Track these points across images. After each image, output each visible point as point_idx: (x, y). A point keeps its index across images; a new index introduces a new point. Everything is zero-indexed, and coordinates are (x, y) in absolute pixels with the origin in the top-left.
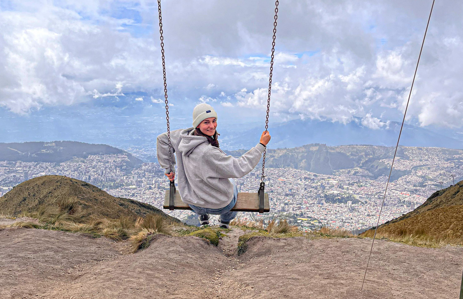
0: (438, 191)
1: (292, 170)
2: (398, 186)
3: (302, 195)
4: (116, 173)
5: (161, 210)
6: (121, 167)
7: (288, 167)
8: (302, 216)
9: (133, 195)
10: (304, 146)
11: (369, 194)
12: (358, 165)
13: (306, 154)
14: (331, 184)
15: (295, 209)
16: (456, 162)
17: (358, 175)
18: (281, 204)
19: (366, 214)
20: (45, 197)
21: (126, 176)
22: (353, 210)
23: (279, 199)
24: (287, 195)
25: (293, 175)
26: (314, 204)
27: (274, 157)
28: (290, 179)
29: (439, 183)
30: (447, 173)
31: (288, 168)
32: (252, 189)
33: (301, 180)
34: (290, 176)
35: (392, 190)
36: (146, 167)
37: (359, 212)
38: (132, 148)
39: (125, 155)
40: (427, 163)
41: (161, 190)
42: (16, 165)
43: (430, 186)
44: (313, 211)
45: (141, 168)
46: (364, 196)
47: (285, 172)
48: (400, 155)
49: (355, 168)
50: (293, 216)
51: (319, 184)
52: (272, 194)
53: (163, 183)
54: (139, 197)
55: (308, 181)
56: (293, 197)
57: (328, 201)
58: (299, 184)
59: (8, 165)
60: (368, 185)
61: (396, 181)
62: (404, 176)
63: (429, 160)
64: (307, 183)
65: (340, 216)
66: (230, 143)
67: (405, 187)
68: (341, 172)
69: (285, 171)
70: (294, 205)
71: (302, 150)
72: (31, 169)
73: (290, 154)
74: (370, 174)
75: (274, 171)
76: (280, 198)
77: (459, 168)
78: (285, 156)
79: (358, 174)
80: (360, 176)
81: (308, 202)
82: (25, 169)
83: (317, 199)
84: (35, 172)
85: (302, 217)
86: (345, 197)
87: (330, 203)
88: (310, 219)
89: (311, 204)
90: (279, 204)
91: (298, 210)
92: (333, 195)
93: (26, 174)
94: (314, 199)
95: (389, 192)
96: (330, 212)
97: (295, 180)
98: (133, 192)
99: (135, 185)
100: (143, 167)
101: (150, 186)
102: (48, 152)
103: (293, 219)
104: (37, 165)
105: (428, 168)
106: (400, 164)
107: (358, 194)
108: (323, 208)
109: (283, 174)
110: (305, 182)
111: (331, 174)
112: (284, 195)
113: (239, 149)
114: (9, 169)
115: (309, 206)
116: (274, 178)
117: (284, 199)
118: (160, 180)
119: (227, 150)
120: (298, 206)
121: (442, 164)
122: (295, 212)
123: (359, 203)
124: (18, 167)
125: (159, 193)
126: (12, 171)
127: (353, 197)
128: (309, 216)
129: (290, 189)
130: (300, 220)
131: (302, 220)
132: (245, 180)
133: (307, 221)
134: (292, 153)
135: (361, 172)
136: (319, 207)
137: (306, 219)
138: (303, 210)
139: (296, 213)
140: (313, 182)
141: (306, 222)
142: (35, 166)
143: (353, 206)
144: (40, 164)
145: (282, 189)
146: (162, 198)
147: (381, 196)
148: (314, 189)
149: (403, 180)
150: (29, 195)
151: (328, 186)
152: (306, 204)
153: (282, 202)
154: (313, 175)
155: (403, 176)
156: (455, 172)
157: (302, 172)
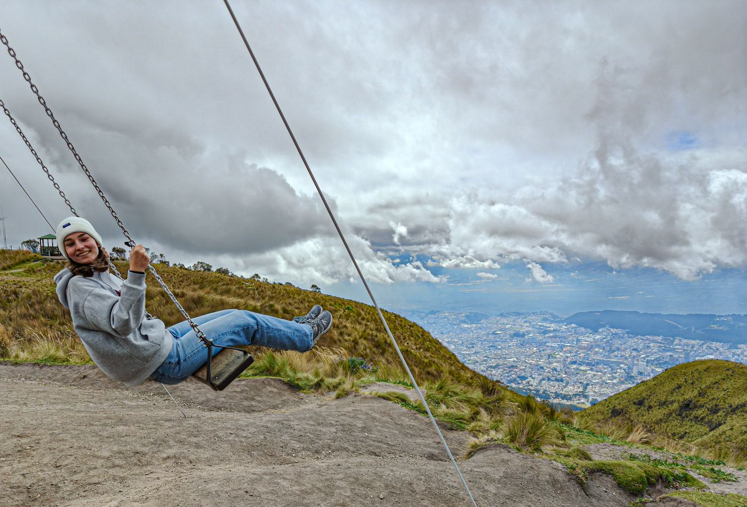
20: (709, 387)
42: (673, 342)
59: (663, 342)
72: (695, 349)
82: (686, 349)
84: (700, 353)
93: (687, 355)
102: (721, 328)
104: (703, 344)
114: (665, 347)
124: (677, 345)
126: (668, 349)
142: (700, 346)
144: (708, 344)
150: (686, 382)
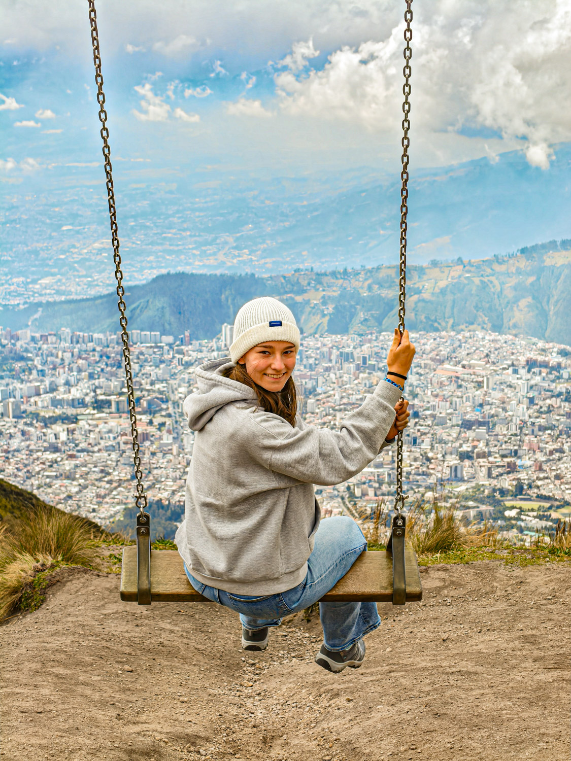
1: (483, 338)
3: (518, 422)
5: (31, 494)
7: (471, 327)
8: (521, 494)
10: (523, 251)
13: (532, 279)
15: (495, 472)
18: (448, 457)
23: (441, 441)
24: (467, 425)
25: (487, 355)
26: (561, 451)
28: (478, 370)
31: (470, 331)
32: (345, 410)
33: (516, 372)
34: (476, 357)
41: (26, 424)
44: (558, 477)
47: (460, 346)
50: (488, 497)
52: (416, 423)
53: (32, 400)
55: (540, 373)
56: (489, 430)
58: (510, 386)
64: (538, 379)
66: (262, 246)
69: (460, 340)
70: (491, 459)
71: (517, 264)
73: (477, 280)
75: (423, 341)
76: (445, 437)
78: (457, 287)
81: (542, 445)
85: (521, 499)
88: (547, 505)
89: (551, 453)
90: (440, 456)
91: (505, 476)
94: (561, 434)
97: (495, 371)
103: (491, 508)
109: (454, 352)
110: (529, 376)
112: (458, 425)
113: (295, 267)
115: (544, 459)
116: (421, 367)
117: (457, 439)
118: (21, 386)
119: (253, 275)
120: (506, 459)
122: (494, 482)
125: (19, 434)
128: (544, 492)
129: (477, 403)
130: (513, 508)
131: (520, 508)
132: (321, 380)
133: (539, 509)
134: (482, 275)
137: (535, 505)
138: (523, 476)
139: (499, 486)
140: (559, 378)
141: (535, 514)
145: (451, 404)
146: (31, 451)
148: (562, 400)
152: (534, 452)
153: (448, 451)
154: (558, 353)
157: (517, 342)
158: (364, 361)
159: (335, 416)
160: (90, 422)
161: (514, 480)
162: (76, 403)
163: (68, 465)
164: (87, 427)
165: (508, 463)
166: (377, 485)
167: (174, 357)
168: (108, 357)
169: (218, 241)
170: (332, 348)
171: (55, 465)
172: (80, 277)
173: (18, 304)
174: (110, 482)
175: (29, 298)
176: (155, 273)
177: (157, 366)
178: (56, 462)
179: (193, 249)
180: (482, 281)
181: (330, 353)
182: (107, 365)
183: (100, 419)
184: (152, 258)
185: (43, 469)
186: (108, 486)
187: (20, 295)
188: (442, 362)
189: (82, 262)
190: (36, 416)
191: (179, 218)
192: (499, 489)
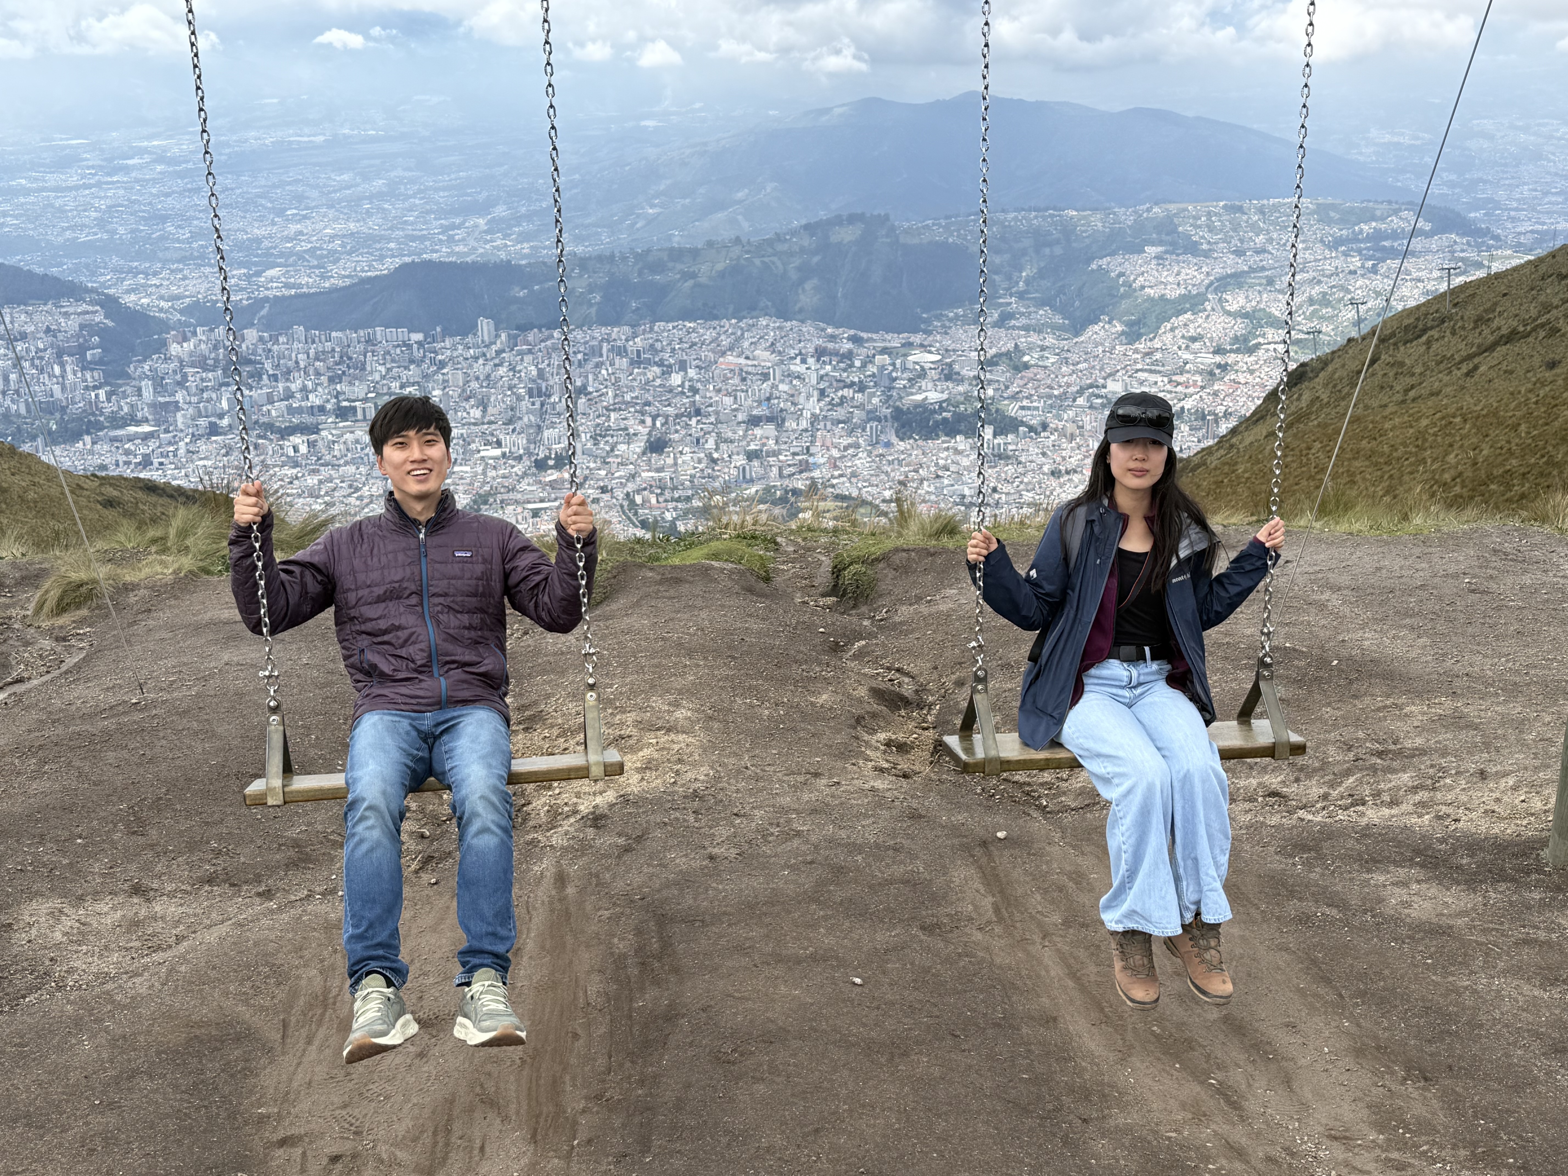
0: (1303, 365)
1: (768, 326)
2: (1158, 356)
3: (809, 416)
4: (63, 377)
6: (80, 351)
7: (754, 314)
8: (816, 494)
9: (146, 462)
10: (807, 227)
11: (1056, 392)
12: (1010, 289)
13: (816, 259)
14: (917, 367)
15: (786, 473)
16: (1368, 249)
17: (1014, 328)
18: (735, 457)
19: (1046, 469)
21: (108, 388)
22: (1000, 457)
23: (727, 440)
24: (754, 421)
25: (773, 344)
26: (857, 446)
27: (693, 276)
28: (763, 361)
29: (1308, 333)
30: (1334, 293)
31: (752, 318)
32: (620, 409)
33: (804, 361)
34: (760, 346)
35: (1137, 371)
36: (185, 345)
37: (1020, 463)
38: (114, 270)
39: (92, 303)
40: (1261, 261)
41: (259, 437)
43: (1271, 347)
44: (854, 475)
45: (163, 351)
46: (1035, 404)
47: (743, 335)
48: (1164, 237)
49: (1001, 301)
50: (780, 499)
51: (872, 369)
52: (698, 421)
53: (264, 409)
54: (173, 466)
55: (830, 362)
56: (777, 426)
57: (905, 434)
60: (1048, 363)
61: (1151, 340)
62: (1180, 318)
63: (1270, 248)
64: (828, 368)
65: (952, 485)
66: (517, 230)
67: (1184, 356)
68: (951, 320)
69: (742, 329)
70: (781, 458)
71: (800, 242)
73: (757, 262)
74: (1058, 320)
75: (701, 331)
76: (730, 435)
77: (1376, 273)
78: (736, 270)
79: (1013, 322)
80: (1019, 328)
81: (835, 440)
83: (868, 429)
85: (816, 500)
86: (970, 410)
87: (916, 440)
88: (844, 505)
89: (846, 448)
90: (725, 456)
91: (797, 476)
92: (926, 409)
94: (855, 427)
95: (1128, 380)
96: (916, 471)
97: (782, 361)
98: (143, 450)
99: (146, 420)
100: (175, 349)
101: (210, 423)
103: (784, 510)
105: (1264, 281)
106: (1166, 273)
107: (1014, 397)
108: (890, 458)
109: (736, 341)
110: (818, 366)
111: (915, 331)
112: (744, 422)
115: (838, 455)
116: (700, 359)
117: (744, 437)
119: (509, 262)
120: (797, 458)
121: (1316, 260)
122: (786, 482)
123: (1021, 428)
127: (997, 410)
128: (838, 491)
129: (763, 397)
130: (808, 508)
131: (816, 509)
132: (591, 377)
133: (836, 510)
134: (763, 256)
135: (1022, 314)
136: (877, 456)
137: (831, 505)
138: (816, 474)
139: (791, 487)
140: (850, 366)
143: (999, 445)
145: (735, 398)
147: (1098, 396)
148: (855, 392)
149: (1177, 332)
151: (905, 375)
152: (828, 448)
153: (736, 449)
154: (849, 339)
155: (1177, 317)
156: (1361, 287)
157: (804, 329)
158: (639, 356)
159: (609, 416)
160: (334, 432)
161: (807, 479)
162: (316, 410)
163: (312, 481)
164: (330, 437)
165: (800, 461)
166: (659, 491)
167: (424, 356)
168: (350, 358)
169: (467, 224)
170: (602, 341)
171: (295, 482)
172: (311, 267)
173: (241, 300)
174: (360, 498)
175: (253, 293)
176: (398, 261)
177: (407, 368)
178: (297, 478)
179: (439, 234)
180: (763, 262)
181: (601, 348)
182: (349, 367)
183: (344, 427)
184: (392, 245)
185: (282, 486)
186: (358, 503)
187: (242, 289)
188: (723, 354)
189: (312, 251)
190: (270, 427)
191: (421, 199)
192: (791, 490)
